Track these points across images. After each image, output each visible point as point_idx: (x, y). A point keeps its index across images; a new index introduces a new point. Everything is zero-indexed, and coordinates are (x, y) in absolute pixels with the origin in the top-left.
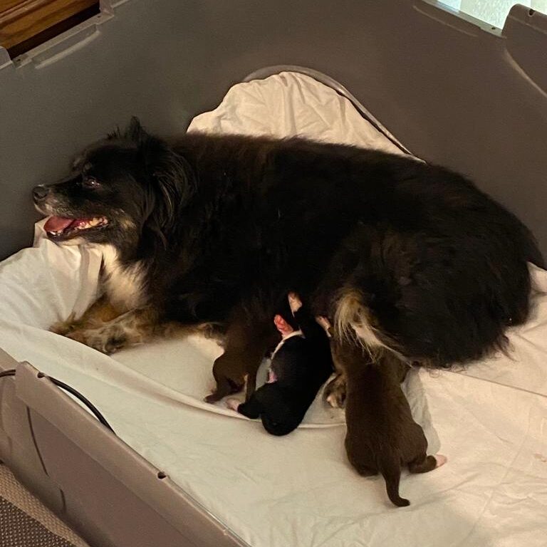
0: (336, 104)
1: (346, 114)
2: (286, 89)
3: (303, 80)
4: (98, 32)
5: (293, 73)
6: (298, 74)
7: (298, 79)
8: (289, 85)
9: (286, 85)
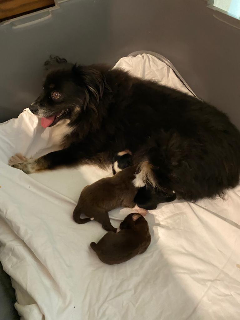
0: (165, 70)
1: (169, 75)
2: (143, 61)
3: (152, 58)
4: (50, 15)
5: (148, 55)
6: (150, 55)
7: (150, 57)
8: (145, 59)
9: (143, 59)
